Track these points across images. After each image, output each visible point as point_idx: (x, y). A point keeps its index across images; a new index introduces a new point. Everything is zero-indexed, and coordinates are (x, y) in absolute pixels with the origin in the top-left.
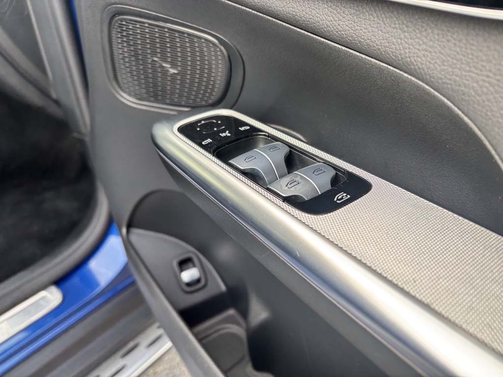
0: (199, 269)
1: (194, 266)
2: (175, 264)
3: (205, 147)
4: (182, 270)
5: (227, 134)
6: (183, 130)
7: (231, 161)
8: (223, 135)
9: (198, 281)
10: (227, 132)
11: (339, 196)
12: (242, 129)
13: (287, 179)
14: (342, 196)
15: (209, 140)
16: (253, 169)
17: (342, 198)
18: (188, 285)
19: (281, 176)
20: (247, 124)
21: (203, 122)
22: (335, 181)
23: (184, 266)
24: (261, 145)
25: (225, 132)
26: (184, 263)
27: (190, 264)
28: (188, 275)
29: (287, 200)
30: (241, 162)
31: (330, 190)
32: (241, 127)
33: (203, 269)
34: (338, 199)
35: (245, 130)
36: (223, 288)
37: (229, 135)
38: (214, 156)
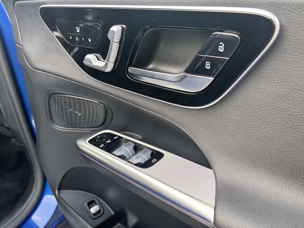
0: (99, 206)
1: (96, 204)
2: (86, 205)
3: (102, 148)
4: (90, 208)
5: (109, 141)
6: (91, 142)
7: (113, 153)
8: (108, 142)
9: (99, 211)
10: (109, 140)
11: (153, 160)
12: (115, 138)
13: (135, 157)
14: (155, 160)
15: (103, 145)
16: (122, 155)
17: (154, 161)
18: (94, 214)
19: (133, 155)
20: (116, 136)
21: (98, 137)
22: (152, 155)
23: (91, 206)
24: (124, 144)
25: (108, 141)
26: (91, 204)
27: (94, 204)
28: (94, 209)
29: (136, 165)
30: (117, 152)
31: (150, 159)
32: (115, 137)
33: (101, 205)
34: (153, 162)
35: (117, 138)
36: (113, 213)
37: (110, 141)
38: (106, 151)
